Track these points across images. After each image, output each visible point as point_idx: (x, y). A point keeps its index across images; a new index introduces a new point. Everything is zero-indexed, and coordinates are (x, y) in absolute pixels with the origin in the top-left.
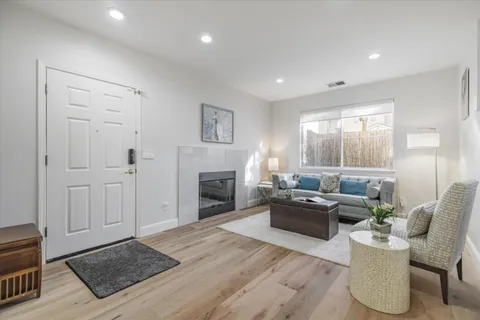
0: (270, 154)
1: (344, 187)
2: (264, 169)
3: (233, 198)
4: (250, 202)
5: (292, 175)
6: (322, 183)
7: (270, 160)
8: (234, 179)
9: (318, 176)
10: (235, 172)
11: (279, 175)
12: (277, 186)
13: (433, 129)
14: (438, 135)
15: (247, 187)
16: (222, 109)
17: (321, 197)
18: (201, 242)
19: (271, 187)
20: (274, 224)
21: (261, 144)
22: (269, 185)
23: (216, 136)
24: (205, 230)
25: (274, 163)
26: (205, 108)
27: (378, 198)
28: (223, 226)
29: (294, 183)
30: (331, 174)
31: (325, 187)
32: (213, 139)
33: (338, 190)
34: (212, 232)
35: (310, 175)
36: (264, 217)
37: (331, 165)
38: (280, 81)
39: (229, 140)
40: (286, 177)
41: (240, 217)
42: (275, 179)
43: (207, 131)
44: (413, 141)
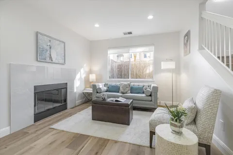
0: (91, 72)
1: (133, 90)
2: (87, 81)
3: (65, 100)
4: (78, 102)
5: (104, 84)
6: (121, 88)
7: (90, 75)
8: (66, 88)
9: (118, 84)
10: (66, 83)
11: (97, 84)
12: (96, 91)
13: (171, 60)
14: (174, 62)
15: (76, 93)
16: (55, 39)
17: (121, 96)
18: (31, 148)
19: (92, 91)
20: (95, 118)
21: (85, 65)
22: (90, 90)
23: (51, 58)
24: (39, 132)
25: (93, 77)
26: (39, 35)
27: (151, 95)
28: (54, 126)
29: (105, 88)
30: (126, 83)
31: (122, 91)
32: (48, 59)
33: (129, 92)
34: (45, 133)
35: (114, 84)
36: (88, 112)
37: (121, 78)
38: (97, 25)
39: (62, 61)
40: (101, 86)
41: (70, 115)
42: (94, 87)
43: (42, 54)
44: (164, 65)
